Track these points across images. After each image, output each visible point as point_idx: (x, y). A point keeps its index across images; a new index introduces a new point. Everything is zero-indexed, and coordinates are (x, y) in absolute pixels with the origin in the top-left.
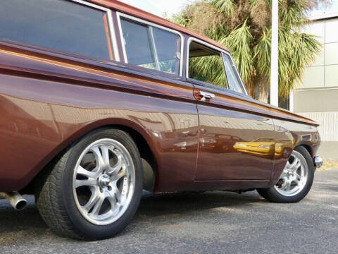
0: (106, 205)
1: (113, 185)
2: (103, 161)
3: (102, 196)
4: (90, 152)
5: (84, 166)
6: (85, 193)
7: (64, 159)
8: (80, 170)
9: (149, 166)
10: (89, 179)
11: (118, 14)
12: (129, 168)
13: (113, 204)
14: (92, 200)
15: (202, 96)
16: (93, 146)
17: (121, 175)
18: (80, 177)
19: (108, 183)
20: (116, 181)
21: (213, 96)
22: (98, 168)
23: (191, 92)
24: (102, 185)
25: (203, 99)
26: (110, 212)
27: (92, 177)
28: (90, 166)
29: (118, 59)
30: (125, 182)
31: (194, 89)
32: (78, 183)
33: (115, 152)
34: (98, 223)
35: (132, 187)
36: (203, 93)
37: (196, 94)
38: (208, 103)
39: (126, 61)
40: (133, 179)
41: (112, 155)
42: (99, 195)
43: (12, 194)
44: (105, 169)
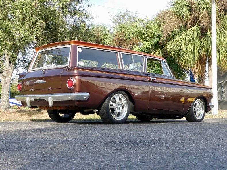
0: (119, 114)
1: (121, 108)
2: (118, 100)
3: (118, 111)
4: (114, 98)
5: (112, 102)
6: (113, 110)
7: (107, 100)
8: (111, 103)
9: (132, 104)
10: (114, 106)
11: (121, 53)
12: (126, 103)
13: (121, 114)
14: (115, 112)
15: (151, 79)
16: (114, 96)
17: (123, 105)
18: (112, 105)
19: (119, 107)
20: (122, 107)
21: (155, 79)
22: (116, 103)
23: (147, 78)
24: (118, 108)
25: (152, 80)
26: (120, 117)
27: (115, 105)
28: (114, 102)
29: (121, 69)
30: (125, 107)
31: (148, 77)
32: (111, 107)
33: (121, 98)
34: (117, 119)
35: (127, 108)
36: (151, 78)
37: (149, 78)
38: (153, 81)
39: (124, 69)
40: (127, 106)
41: (120, 99)
42: (117, 111)
43: (94, 109)
44: (118, 103)
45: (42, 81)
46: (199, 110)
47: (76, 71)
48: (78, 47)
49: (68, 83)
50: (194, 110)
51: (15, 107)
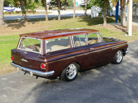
4: (69, 67)
8: (67, 70)
10: (69, 72)
11: (72, 36)
14: (69, 75)
21: (93, 48)
24: (71, 72)
25: (91, 50)
26: (73, 76)
28: (69, 69)
30: (75, 70)
32: (67, 73)
34: (71, 79)
39: (74, 47)
44: (71, 69)
45: (26, 61)
46: (119, 57)
47: (46, 60)
48: (46, 40)
49: (41, 66)
50: (116, 58)
51: (8, 12)
